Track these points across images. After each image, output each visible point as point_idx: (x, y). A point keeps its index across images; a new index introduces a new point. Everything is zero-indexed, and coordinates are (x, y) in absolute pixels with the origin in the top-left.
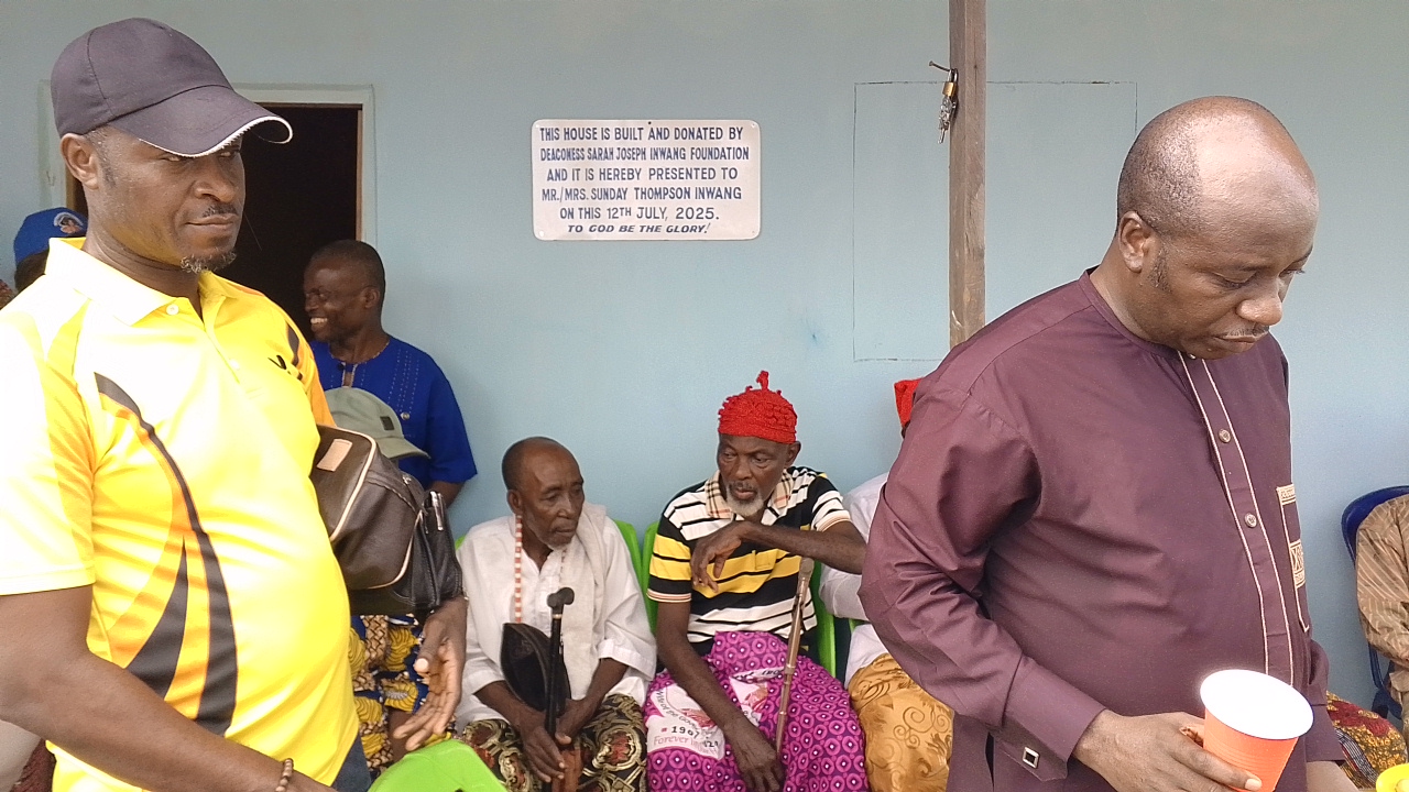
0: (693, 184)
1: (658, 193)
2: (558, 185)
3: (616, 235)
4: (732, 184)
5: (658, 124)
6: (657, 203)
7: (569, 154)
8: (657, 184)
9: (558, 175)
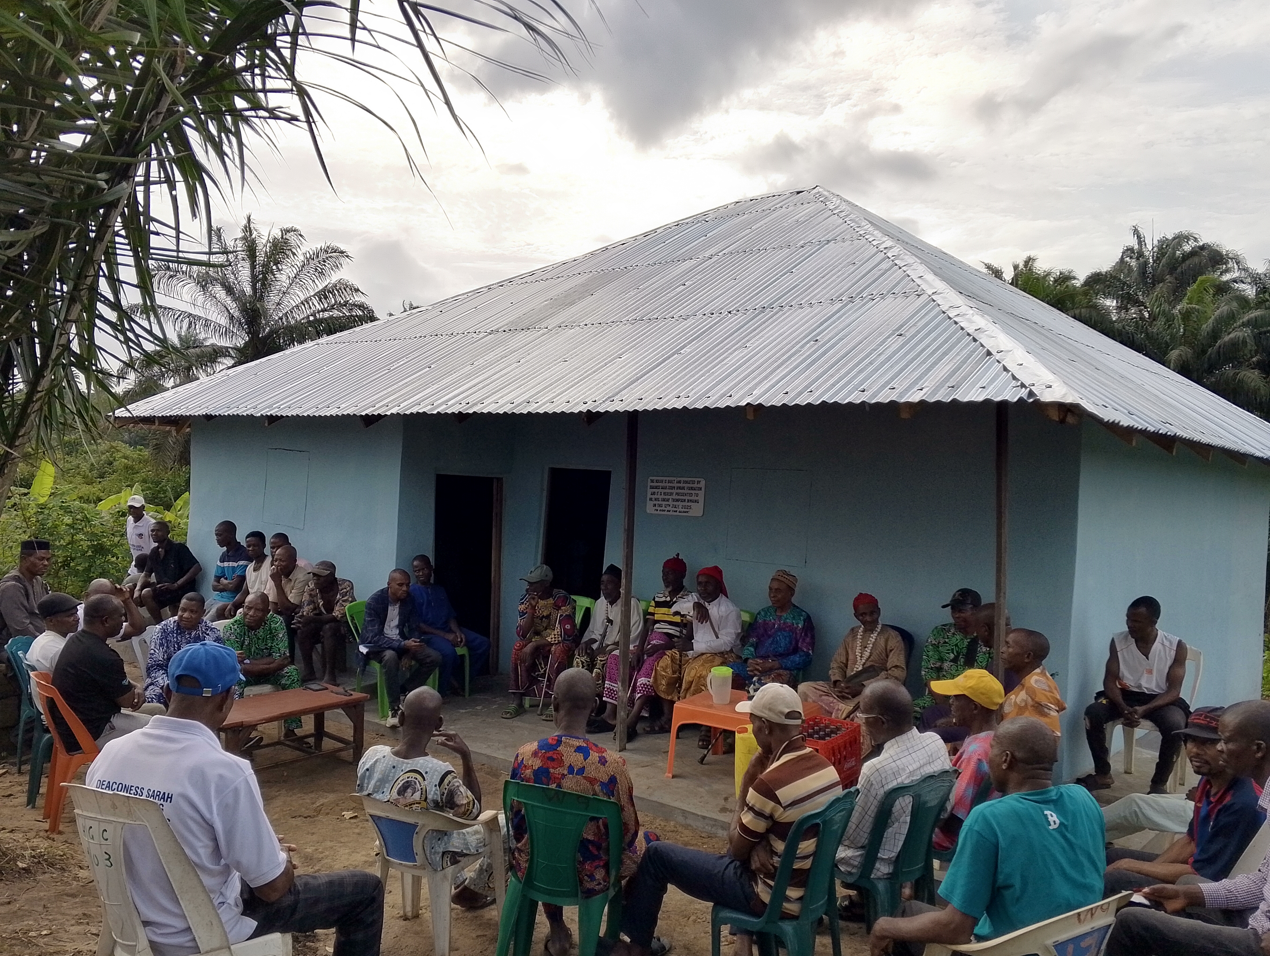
0: (686, 498)
1: (677, 500)
2: (653, 497)
3: (666, 513)
4: (696, 498)
5: (679, 479)
6: (677, 503)
7: (656, 487)
8: (677, 497)
9: (653, 494)
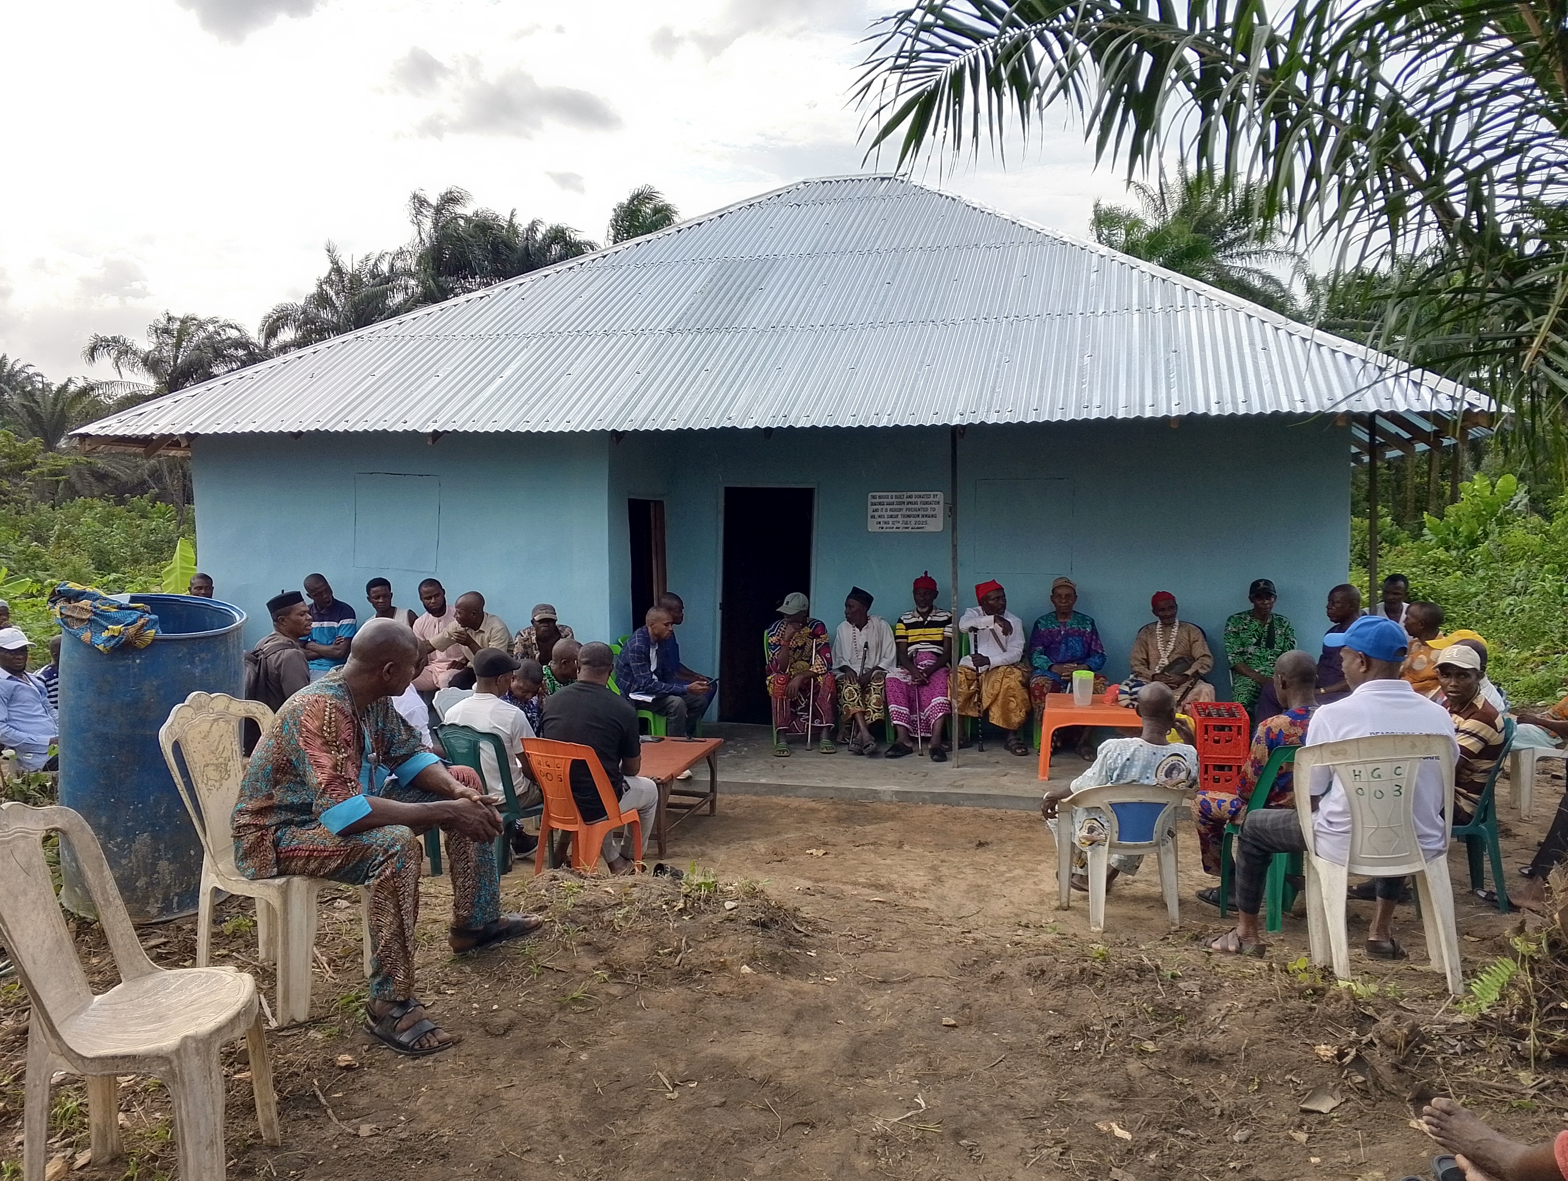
0: (920, 513)
1: (909, 516)
2: (876, 514)
3: (895, 530)
4: (934, 513)
5: (909, 494)
6: (908, 519)
7: (880, 504)
8: (908, 513)
9: (876, 510)
